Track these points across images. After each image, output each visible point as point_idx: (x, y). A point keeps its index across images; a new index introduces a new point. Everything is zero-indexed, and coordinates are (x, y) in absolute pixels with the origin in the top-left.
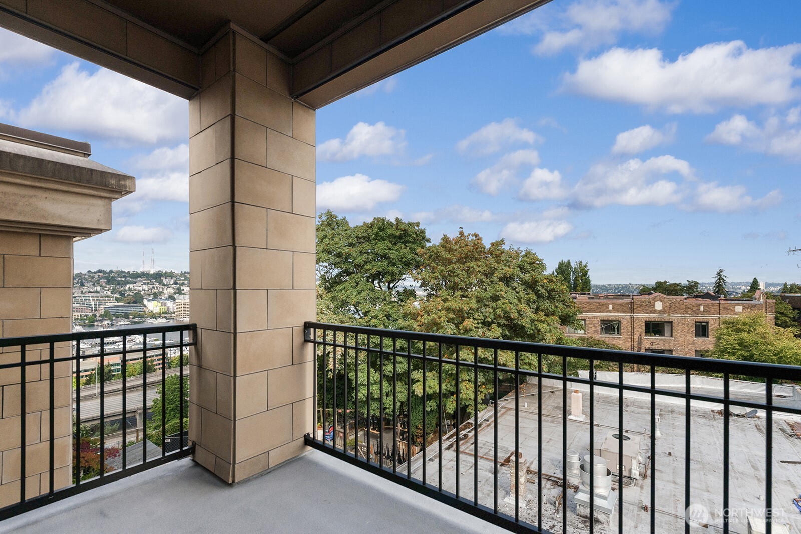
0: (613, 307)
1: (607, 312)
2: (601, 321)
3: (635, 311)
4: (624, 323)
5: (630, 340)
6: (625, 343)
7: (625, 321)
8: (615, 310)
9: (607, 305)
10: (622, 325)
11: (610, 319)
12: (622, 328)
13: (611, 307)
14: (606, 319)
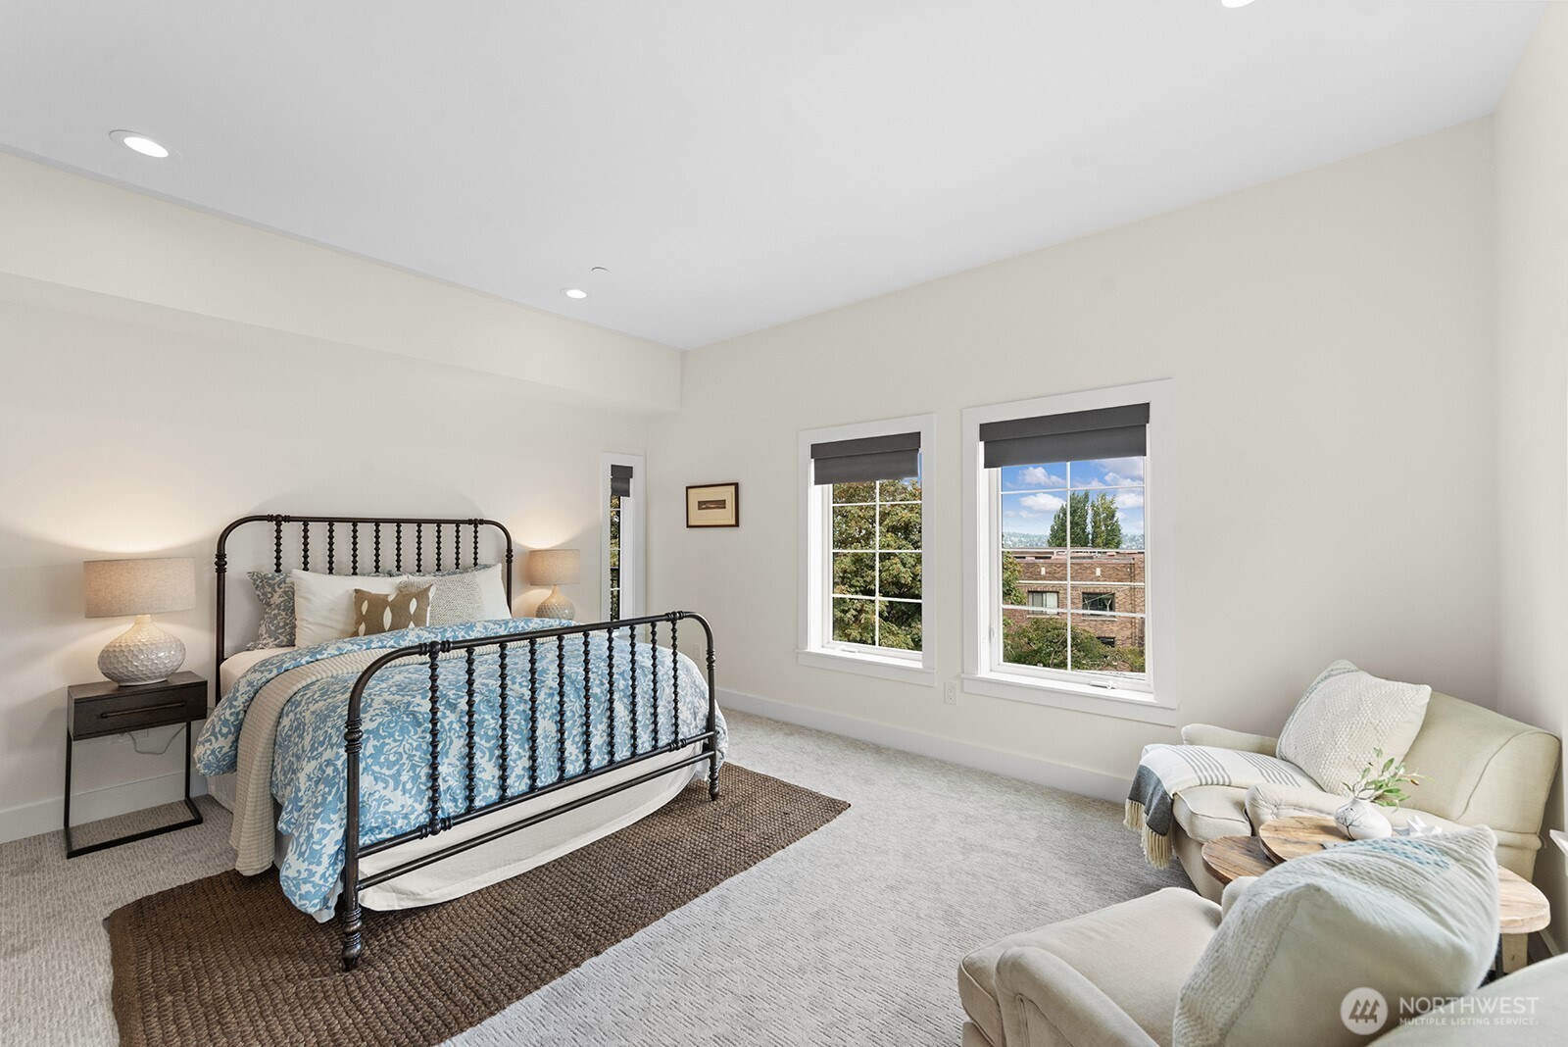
0: (1102, 571)
1: (1091, 580)
2: (1083, 593)
3: (1137, 577)
4: (1120, 598)
5: (1130, 626)
6: (1121, 629)
7: (1121, 594)
8: (1105, 577)
9: (1092, 568)
10: (1117, 600)
11: (1098, 591)
12: (1117, 605)
13: (1098, 572)
14: (1091, 591)
